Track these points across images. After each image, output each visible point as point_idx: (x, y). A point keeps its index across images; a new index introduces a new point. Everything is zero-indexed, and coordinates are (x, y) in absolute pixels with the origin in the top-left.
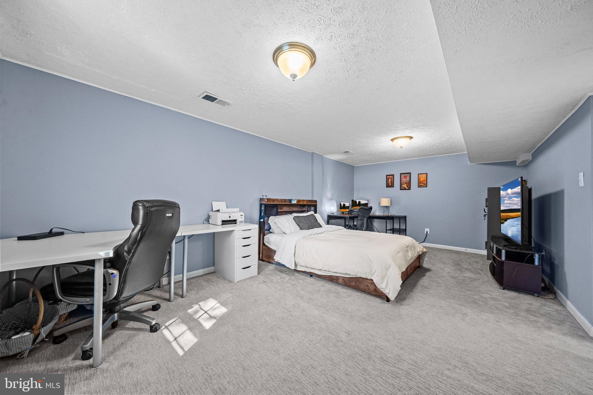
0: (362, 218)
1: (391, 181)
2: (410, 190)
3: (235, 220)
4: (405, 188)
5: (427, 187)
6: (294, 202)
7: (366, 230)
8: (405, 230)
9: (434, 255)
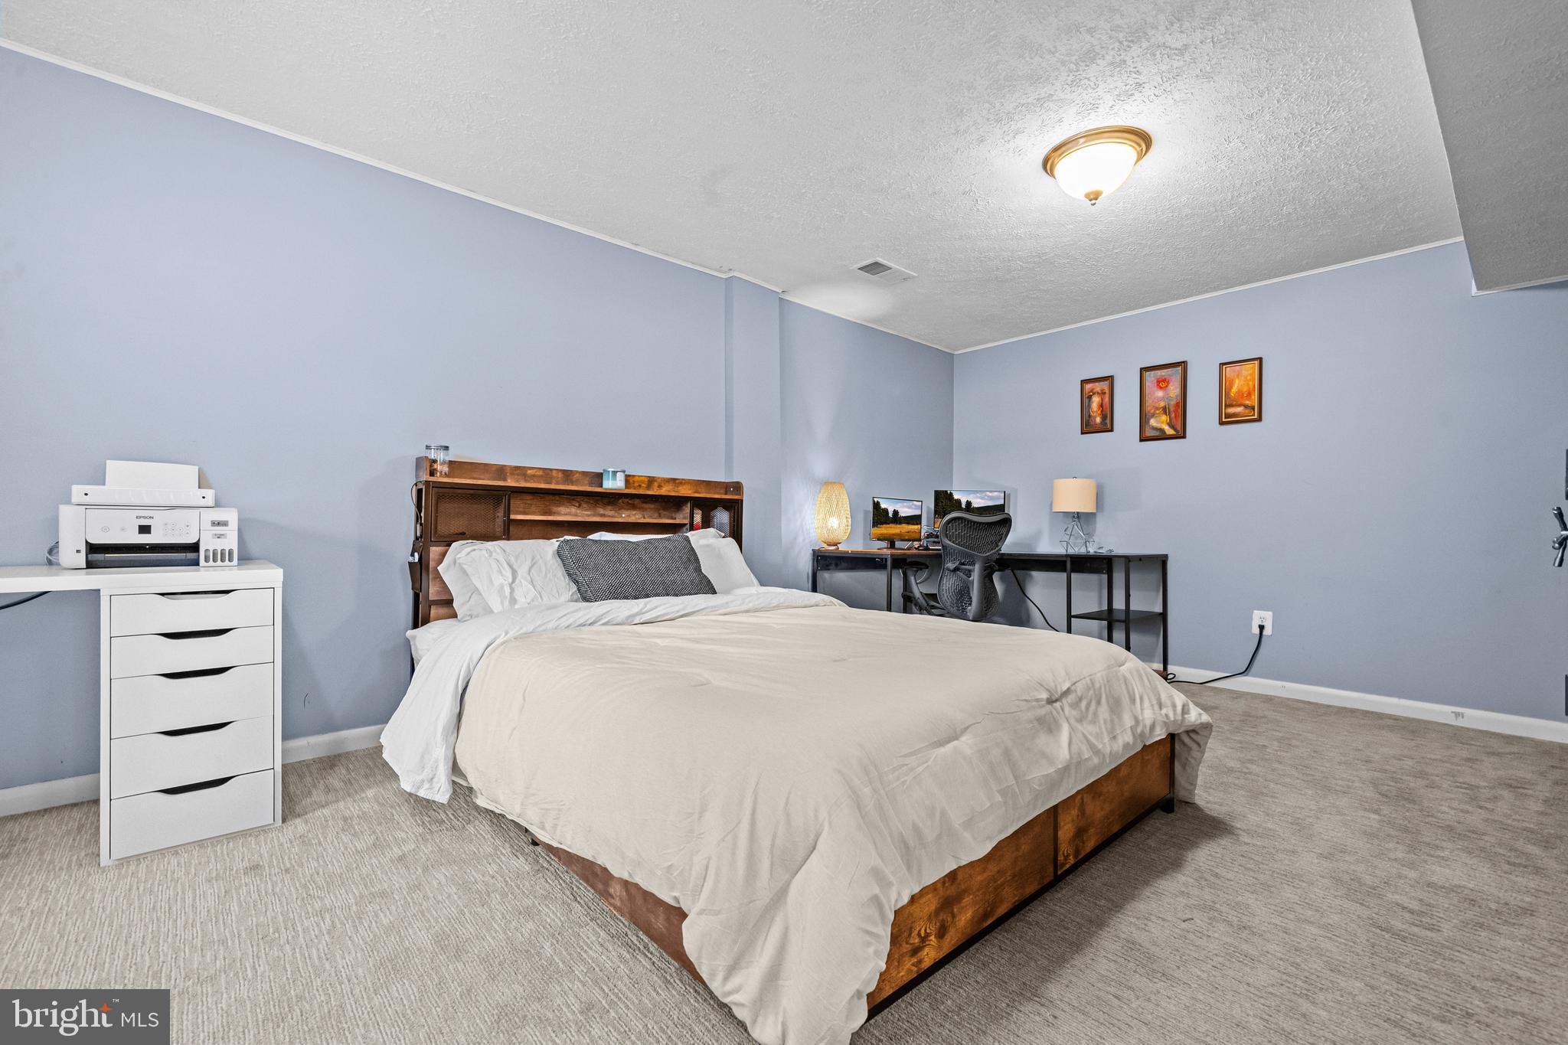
0: (963, 564)
1: (1101, 405)
2: (1184, 437)
3: (195, 547)
4: (1162, 431)
5: (1260, 419)
6: (614, 484)
7: (977, 619)
8: (1164, 616)
9: (1279, 740)
